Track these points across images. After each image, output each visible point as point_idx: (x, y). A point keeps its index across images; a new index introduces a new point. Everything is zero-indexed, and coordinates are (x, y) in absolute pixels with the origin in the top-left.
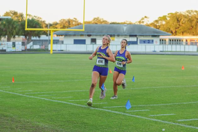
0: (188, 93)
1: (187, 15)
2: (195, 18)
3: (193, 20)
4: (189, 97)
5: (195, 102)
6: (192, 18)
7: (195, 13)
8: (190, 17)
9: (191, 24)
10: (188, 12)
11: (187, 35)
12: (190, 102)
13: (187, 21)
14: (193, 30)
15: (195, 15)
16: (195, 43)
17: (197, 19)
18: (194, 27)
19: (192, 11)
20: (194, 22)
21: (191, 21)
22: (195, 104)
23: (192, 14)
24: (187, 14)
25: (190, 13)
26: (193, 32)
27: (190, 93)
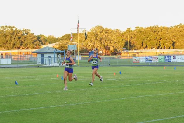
0: (4, 103)
1: (2, 31)
2: (9, 33)
3: (8, 35)
4: (4, 107)
5: (10, 111)
6: (6, 33)
7: (9, 29)
8: (5, 33)
9: (6, 39)
10: (2, 28)
11: (3, 49)
12: (5, 112)
13: (2, 36)
14: (8, 44)
16: (10, 56)
17: (11, 34)
18: (9, 41)
19: (6, 27)
20: (9, 37)
21: (5, 36)
22: (9, 112)
23: (6, 29)
24: (2, 29)
25: (4, 29)
26: (8, 47)
27: (6, 103)
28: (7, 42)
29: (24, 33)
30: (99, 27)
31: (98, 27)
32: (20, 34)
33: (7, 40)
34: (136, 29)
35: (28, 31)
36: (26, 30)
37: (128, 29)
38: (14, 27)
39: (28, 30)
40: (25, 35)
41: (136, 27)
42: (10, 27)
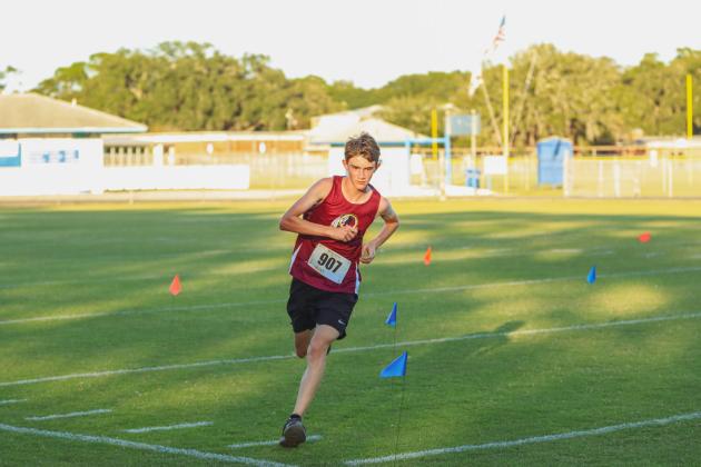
1: (163, 59)
2: (191, 68)
6: (178, 68)
7: (190, 52)
8: (173, 67)
9: (177, 92)
10: (163, 50)
13: (161, 80)
14: (181, 116)
15: (188, 57)
17: (197, 73)
18: (188, 100)
19: (178, 44)
20: (189, 83)
21: (174, 79)
23: (179, 54)
24: (161, 53)
28: (183, 102)
29: (249, 68)
30: (543, 46)
31: (540, 49)
32: (233, 73)
33: (181, 95)
34: (679, 57)
35: (263, 62)
36: (253, 57)
37: (647, 55)
38: (207, 45)
39: (262, 57)
40: (252, 75)
41: (679, 50)
42: (194, 46)
